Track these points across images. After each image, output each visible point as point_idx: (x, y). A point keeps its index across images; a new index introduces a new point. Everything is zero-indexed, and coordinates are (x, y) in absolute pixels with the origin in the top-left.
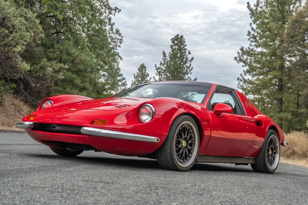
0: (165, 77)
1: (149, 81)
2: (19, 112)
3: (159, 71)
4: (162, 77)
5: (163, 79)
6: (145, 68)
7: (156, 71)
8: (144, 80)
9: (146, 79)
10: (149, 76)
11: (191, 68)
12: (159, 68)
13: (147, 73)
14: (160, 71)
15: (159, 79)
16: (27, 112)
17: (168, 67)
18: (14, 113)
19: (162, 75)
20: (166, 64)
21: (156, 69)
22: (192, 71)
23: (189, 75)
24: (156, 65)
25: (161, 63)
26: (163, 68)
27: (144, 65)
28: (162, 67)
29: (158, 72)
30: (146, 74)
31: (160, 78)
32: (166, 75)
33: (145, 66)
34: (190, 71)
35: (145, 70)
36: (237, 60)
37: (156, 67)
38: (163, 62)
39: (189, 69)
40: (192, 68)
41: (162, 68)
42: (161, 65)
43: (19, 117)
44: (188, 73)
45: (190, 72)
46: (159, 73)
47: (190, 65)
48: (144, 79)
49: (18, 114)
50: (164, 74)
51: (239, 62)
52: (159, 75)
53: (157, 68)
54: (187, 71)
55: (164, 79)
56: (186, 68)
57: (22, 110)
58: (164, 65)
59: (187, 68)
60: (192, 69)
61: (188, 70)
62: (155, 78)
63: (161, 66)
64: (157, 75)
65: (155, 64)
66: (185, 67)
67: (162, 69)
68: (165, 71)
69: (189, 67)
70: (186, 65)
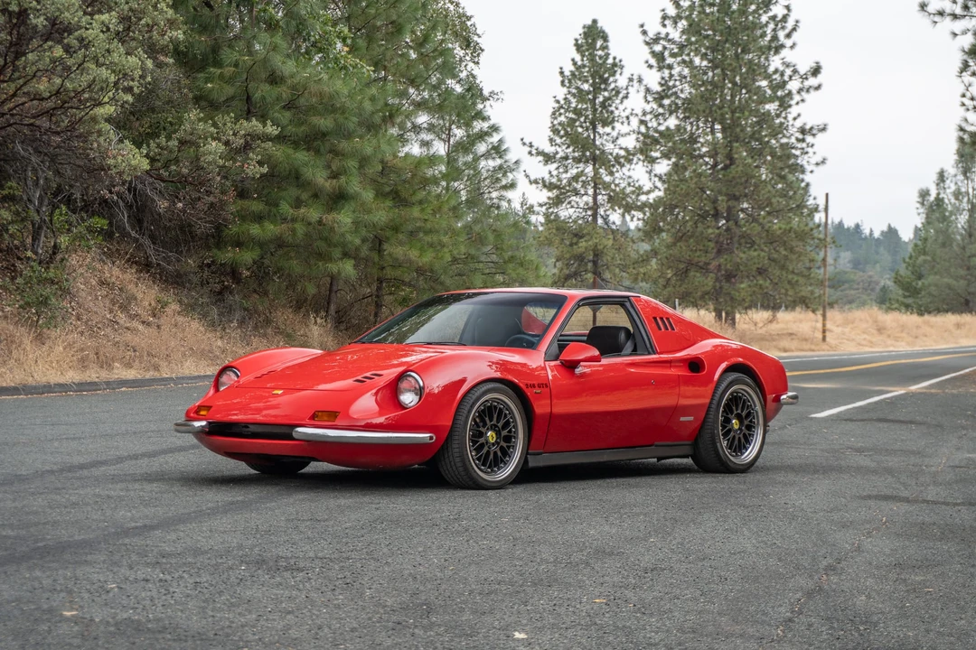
0: (686, 71)
1: (627, 89)
2: (124, 308)
3: (658, 48)
4: (671, 76)
5: (678, 83)
6: (605, 38)
7: (646, 49)
8: (605, 90)
9: (613, 86)
10: (624, 70)
11: (790, 25)
12: (656, 40)
13: (615, 58)
14: (665, 48)
15: (662, 85)
16: (153, 303)
17: (693, 28)
18: (108, 316)
19: (670, 67)
20: (687, 18)
21: (647, 43)
22: (795, 36)
23: (785, 53)
24: (642, 26)
25: (665, 17)
26: (675, 35)
27: (599, 25)
28: (670, 29)
29: (653, 54)
30: (610, 61)
31: (663, 78)
32: (689, 64)
33: (604, 28)
34: (788, 36)
35: (604, 48)
36: (930, 14)
37: (644, 33)
38: (672, 11)
39: (783, 28)
40: (797, 22)
41: (670, 37)
42: (667, 22)
43: (127, 328)
44: (782, 46)
45: (788, 43)
46: (659, 57)
47: (785, 12)
48: (603, 86)
49: (122, 318)
50: (679, 59)
51: (937, 18)
52: (660, 69)
53: (647, 39)
54: (775, 38)
55: (681, 81)
56: (771, 26)
57: (136, 299)
58: (676, 23)
59: (777, 25)
60: (794, 29)
61: (781, 34)
62: (644, 83)
63: (664, 26)
64: (650, 67)
65: (641, 23)
66: (767, 22)
67: (669, 40)
68: (682, 47)
69: (785, 18)
70: (771, 14)
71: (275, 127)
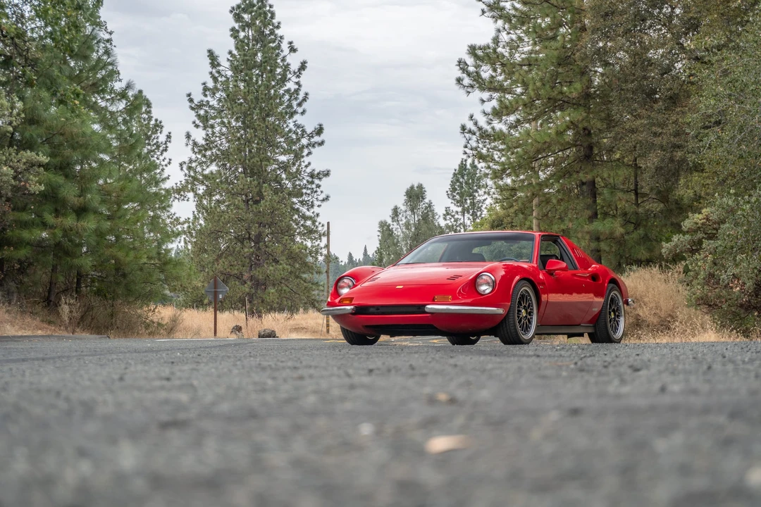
0: (224, 129)
1: (166, 143)
3: (202, 112)
4: (213, 133)
5: (217, 139)
6: (149, 105)
7: (193, 113)
8: (149, 144)
9: (155, 141)
10: (164, 129)
11: (301, 96)
12: (200, 106)
13: (156, 120)
14: (206, 111)
15: (206, 140)
17: (231, 98)
19: (212, 127)
20: (224, 90)
21: (192, 109)
22: (305, 105)
23: (296, 117)
24: (189, 95)
25: (206, 89)
26: (214, 102)
27: (144, 94)
28: (209, 98)
29: (199, 116)
30: (153, 122)
31: (207, 135)
32: (228, 126)
33: (148, 97)
34: (300, 105)
35: (149, 112)
36: (464, 86)
37: (191, 100)
38: (211, 84)
39: (296, 99)
40: (307, 94)
41: (211, 104)
42: (208, 93)
44: (296, 112)
45: (300, 110)
46: (204, 119)
47: (297, 87)
48: (147, 142)
50: (219, 120)
51: (469, 90)
52: (205, 128)
53: (193, 106)
54: (290, 106)
55: (219, 137)
56: (287, 97)
58: (214, 94)
59: (291, 97)
60: (305, 99)
61: (295, 103)
62: (192, 138)
63: (206, 96)
64: (197, 126)
65: (188, 93)
66: (284, 94)
67: (210, 106)
68: (220, 112)
69: (297, 91)
70: (286, 88)
71: (45, 157)
